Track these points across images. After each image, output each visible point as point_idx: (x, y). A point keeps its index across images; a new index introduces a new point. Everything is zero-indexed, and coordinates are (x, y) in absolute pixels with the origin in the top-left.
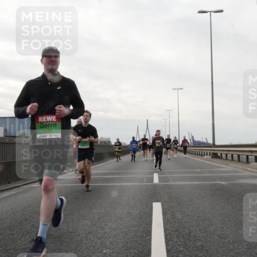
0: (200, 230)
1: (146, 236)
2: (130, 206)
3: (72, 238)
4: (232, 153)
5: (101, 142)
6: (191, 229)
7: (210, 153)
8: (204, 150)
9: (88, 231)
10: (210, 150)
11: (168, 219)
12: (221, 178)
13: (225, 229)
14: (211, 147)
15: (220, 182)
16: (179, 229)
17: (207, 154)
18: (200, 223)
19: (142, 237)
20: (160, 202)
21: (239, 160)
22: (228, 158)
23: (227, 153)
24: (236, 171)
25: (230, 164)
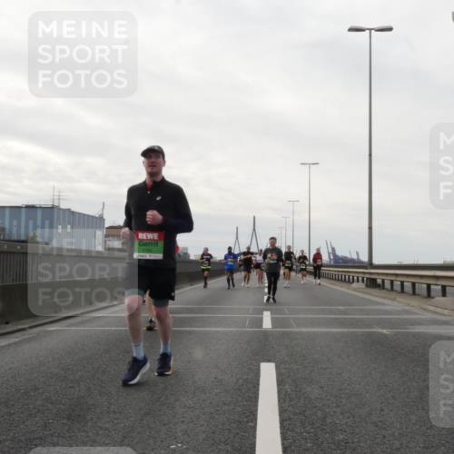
1: (248, 422)
2: (219, 369)
3: (115, 422)
4: (402, 279)
6: (327, 410)
7: (363, 278)
8: (354, 272)
9: (144, 411)
10: (364, 273)
11: (286, 392)
13: (385, 412)
14: (365, 267)
15: (380, 330)
16: (305, 411)
17: (358, 281)
18: (343, 400)
19: (240, 422)
20: (274, 362)
21: (414, 293)
22: (395, 288)
23: (392, 278)
24: (407, 312)
25: (398, 299)
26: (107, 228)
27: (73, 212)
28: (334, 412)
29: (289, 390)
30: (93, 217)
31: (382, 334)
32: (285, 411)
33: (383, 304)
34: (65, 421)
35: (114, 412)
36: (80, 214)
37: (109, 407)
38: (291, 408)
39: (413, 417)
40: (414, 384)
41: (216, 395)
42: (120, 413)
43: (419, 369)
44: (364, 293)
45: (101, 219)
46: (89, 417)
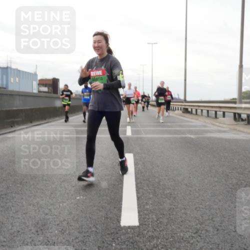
0: (168, 180)
1: (118, 185)
2: (103, 157)
3: (47, 185)
4: (202, 108)
5: (76, 95)
6: (161, 178)
7: (181, 108)
8: (176, 105)
9: (62, 179)
10: (182, 105)
11: (139, 169)
12: (190, 132)
13: (191, 179)
14: (182, 102)
15: (189, 136)
16: (149, 179)
17: (178, 109)
18: (170, 173)
19: (114, 185)
20: (132, 153)
21: (208, 116)
22: (198, 113)
23: (197, 108)
24: (205, 126)
25: (199, 119)
26: (39, 80)
27: (19, 71)
28: (165, 179)
29: (141, 168)
30: (30, 74)
31: (190, 138)
32: (139, 179)
33: (192, 122)
34: (19, 185)
35: (46, 180)
36: (23, 72)
37: (43, 178)
38: (141, 178)
39: (206, 181)
40: (207, 164)
41: (101, 171)
42: (49, 181)
43: (209, 156)
44: (182, 116)
45: (35, 75)
46: (32, 183)
